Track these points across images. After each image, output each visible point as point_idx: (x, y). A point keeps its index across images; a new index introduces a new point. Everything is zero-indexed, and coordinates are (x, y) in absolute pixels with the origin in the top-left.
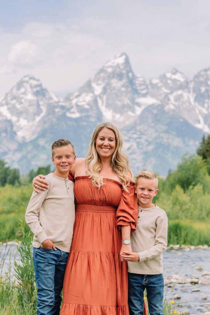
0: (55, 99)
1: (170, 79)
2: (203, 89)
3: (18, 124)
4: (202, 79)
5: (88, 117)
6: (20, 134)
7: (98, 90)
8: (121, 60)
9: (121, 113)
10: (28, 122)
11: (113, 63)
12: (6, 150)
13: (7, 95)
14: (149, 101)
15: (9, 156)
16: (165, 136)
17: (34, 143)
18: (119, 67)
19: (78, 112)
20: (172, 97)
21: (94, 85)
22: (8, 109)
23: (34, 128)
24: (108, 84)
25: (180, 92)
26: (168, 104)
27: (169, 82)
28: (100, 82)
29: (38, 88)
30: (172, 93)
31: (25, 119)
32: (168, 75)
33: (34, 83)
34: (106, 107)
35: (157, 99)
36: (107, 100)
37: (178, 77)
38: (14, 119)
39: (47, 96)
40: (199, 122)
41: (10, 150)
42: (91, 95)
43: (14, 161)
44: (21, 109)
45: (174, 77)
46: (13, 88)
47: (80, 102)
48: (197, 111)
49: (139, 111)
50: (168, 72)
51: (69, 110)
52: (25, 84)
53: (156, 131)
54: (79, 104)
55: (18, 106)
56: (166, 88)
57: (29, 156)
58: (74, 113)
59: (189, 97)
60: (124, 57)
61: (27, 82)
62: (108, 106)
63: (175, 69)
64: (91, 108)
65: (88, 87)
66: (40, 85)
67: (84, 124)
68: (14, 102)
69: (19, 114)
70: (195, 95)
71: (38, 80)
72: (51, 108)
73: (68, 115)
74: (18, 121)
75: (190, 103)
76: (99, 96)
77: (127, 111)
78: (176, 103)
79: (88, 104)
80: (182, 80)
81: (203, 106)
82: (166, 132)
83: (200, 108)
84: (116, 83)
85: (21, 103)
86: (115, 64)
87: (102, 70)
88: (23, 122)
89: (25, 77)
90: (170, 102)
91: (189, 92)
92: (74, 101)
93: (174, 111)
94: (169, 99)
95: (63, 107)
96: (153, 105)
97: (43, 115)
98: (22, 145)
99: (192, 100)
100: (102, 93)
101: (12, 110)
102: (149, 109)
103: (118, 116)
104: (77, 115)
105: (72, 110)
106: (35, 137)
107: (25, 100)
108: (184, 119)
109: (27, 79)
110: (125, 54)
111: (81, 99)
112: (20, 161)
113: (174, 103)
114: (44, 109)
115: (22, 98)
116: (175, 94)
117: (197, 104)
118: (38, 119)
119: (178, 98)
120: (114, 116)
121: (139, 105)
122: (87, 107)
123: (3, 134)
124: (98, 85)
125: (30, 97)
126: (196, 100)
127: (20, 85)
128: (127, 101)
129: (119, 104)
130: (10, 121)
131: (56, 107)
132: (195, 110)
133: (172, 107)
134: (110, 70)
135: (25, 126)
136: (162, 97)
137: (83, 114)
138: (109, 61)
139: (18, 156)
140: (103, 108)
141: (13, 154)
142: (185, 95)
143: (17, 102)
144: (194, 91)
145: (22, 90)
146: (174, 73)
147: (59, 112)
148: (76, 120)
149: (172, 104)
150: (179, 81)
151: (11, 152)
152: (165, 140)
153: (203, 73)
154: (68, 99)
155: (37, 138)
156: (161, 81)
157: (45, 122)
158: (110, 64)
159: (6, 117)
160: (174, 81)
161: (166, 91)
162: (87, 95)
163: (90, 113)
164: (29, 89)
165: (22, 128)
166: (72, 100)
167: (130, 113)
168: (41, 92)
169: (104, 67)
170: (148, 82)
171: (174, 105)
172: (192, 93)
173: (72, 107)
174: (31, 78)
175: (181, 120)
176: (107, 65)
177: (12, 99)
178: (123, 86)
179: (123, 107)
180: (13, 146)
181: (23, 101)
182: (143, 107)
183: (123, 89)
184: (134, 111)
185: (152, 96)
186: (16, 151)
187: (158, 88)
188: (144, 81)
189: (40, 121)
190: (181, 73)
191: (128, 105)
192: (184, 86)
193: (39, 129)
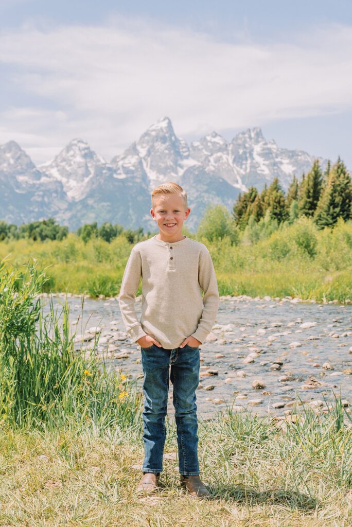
0: (103, 161)
1: (210, 142)
2: (241, 151)
3: (67, 185)
4: (240, 142)
5: (133, 178)
6: (70, 194)
7: (143, 152)
8: (164, 124)
9: (165, 174)
10: (78, 182)
11: (157, 127)
12: (57, 209)
13: (57, 157)
14: (190, 162)
15: (60, 215)
16: (206, 195)
17: (83, 202)
18: (163, 131)
19: (124, 173)
20: (212, 159)
21: (139, 148)
22: (58, 171)
23: (83, 189)
24: (152, 147)
25: (219, 154)
26: (208, 165)
27: (209, 144)
28: (144, 145)
29: (86, 151)
30: (212, 155)
31: (75, 180)
32: (209, 138)
33: (83, 146)
34: (150, 168)
35: (198, 161)
36: (151, 162)
37: (217, 139)
38: (64, 180)
39: (95, 159)
40: (237, 182)
41: (60, 210)
42: (136, 157)
43: (64, 220)
44: (70, 171)
45: (214, 140)
46: (62, 151)
47: (126, 164)
48: (236, 172)
49: (181, 172)
50: (208, 135)
51: (115, 171)
52: (74, 147)
53: (197, 191)
54: (125, 165)
55: (68, 168)
56: (206, 150)
57: (79, 215)
58: (120, 174)
59: (228, 159)
60: (167, 121)
61: (76, 145)
62: (152, 167)
63: (214, 132)
64: (137, 169)
65: (133, 150)
66: (88, 148)
67: (130, 184)
68: (64, 164)
69: (69, 175)
70: (233, 157)
71: (86, 144)
72: (99, 170)
73: (115, 176)
74: (68, 182)
75: (229, 165)
76: (144, 158)
77: (170, 172)
78: (216, 165)
79: (134, 166)
80: (221, 143)
81: (241, 168)
82: (207, 191)
83: (238, 169)
84: (159, 146)
85: (70, 165)
86: (159, 128)
87: (146, 134)
88: (72, 183)
89: (74, 140)
90: (210, 164)
91: (228, 154)
92: (121, 163)
93: (213, 172)
94: (209, 161)
95: (110, 169)
96: (194, 166)
97: (91, 176)
98: (72, 205)
99: (231, 161)
100: (146, 155)
101: (62, 172)
102: (190, 170)
103: (161, 177)
104: (123, 176)
105: (119, 172)
106: (84, 197)
107: (74, 162)
108: (223, 179)
109: (75, 142)
110: (168, 118)
111: (126, 161)
112: (70, 219)
113: (214, 164)
114: (92, 171)
115: (71, 160)
116: (215, 156)
117: (235, 165)
118: (87, 180)
119: (218, 160)
120: (158, 177)
121: (181, 167)
122: (132, 168)
123: (54, 195)
124: (143, 147)
125: (79, 159)
126: (234, 161)
127: (68, 148)
128: (170, 163)
129: (163, 165)
130: (60, 182)
131: (103, 169)
132: (233, 171)
133: (212, 168)
134: (154, 133)
135: (74, 187)
136: (203, 158)
137: (129, 175)
138: (153, 125)
139: (68, 215)
140: (147, 170)
141: (64, 213)
142: (224, 157)
143: (67, 164)
144: (233, 153)
145: (71, 153)
146: (214, 137)
147: (106, 173)
148: (122, 181)
149: (212, 165)
150: (218, 143)
151: (62, 212)
152: (206, 199)
153: (241, 136)
154: (114, 161)
155: (86, 198)
156: (202, 144)
157: (93, 183)
158: (154, 127)
159: (56, 178)
160: (214, 143)
161: (206, 153)
162: (132, 158)
163: (135, 175)
164: (78, 152)
165: (71, 189)
166: (119, 161)
167: (173, 174)
168: (89, 154)
169: (148, 131)
170: (189, 145)
171: (214, 166)
172: (230, 155)
173: (119, 169)
174: (79, 142)
175: (221, 180)
176: (151, 129)
177: (62, 162)
178: (166, 149)
179: (167, 168)
180: (64, 206)
181: (72, 163)
182: (185, 169)
183: (167, 151)
184: (176, 173)
185: (194, 158)
186: (66, 210)
187: (199, 150)
188: (186, 144)
189: (88, 182)
190: (220, 136)
191: (171, 166)
192: (223, 149)
193: (88, 190)
